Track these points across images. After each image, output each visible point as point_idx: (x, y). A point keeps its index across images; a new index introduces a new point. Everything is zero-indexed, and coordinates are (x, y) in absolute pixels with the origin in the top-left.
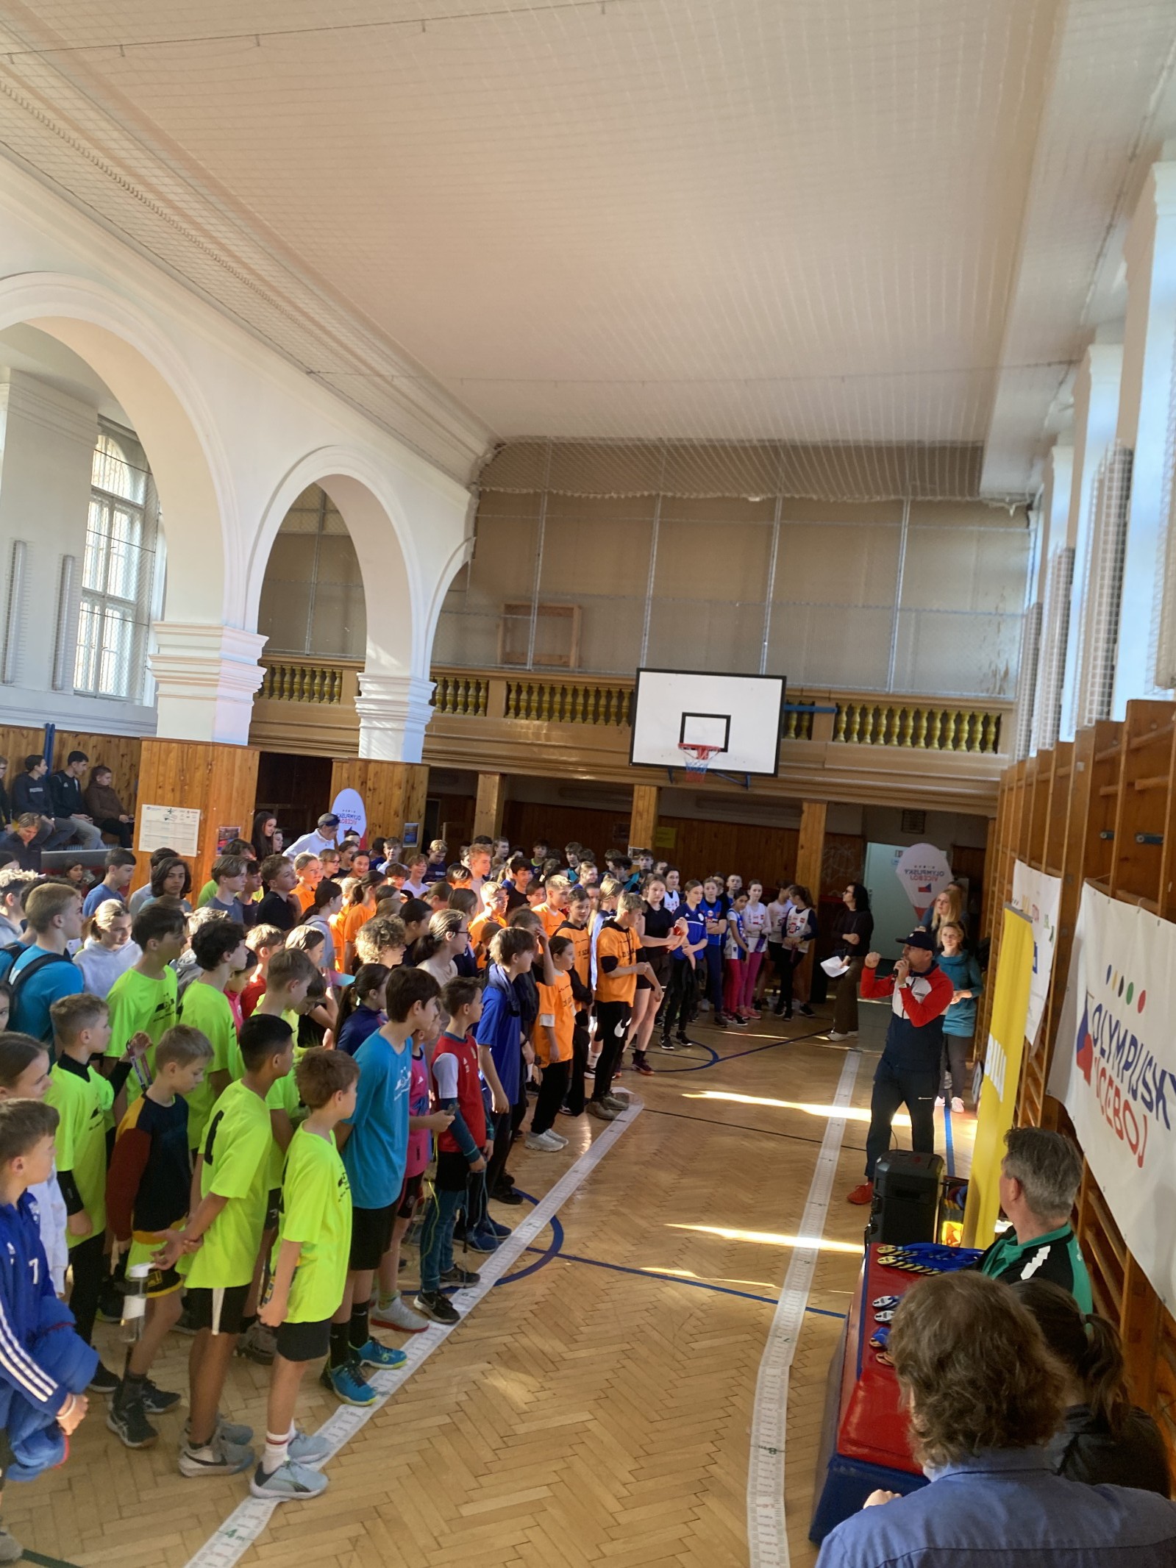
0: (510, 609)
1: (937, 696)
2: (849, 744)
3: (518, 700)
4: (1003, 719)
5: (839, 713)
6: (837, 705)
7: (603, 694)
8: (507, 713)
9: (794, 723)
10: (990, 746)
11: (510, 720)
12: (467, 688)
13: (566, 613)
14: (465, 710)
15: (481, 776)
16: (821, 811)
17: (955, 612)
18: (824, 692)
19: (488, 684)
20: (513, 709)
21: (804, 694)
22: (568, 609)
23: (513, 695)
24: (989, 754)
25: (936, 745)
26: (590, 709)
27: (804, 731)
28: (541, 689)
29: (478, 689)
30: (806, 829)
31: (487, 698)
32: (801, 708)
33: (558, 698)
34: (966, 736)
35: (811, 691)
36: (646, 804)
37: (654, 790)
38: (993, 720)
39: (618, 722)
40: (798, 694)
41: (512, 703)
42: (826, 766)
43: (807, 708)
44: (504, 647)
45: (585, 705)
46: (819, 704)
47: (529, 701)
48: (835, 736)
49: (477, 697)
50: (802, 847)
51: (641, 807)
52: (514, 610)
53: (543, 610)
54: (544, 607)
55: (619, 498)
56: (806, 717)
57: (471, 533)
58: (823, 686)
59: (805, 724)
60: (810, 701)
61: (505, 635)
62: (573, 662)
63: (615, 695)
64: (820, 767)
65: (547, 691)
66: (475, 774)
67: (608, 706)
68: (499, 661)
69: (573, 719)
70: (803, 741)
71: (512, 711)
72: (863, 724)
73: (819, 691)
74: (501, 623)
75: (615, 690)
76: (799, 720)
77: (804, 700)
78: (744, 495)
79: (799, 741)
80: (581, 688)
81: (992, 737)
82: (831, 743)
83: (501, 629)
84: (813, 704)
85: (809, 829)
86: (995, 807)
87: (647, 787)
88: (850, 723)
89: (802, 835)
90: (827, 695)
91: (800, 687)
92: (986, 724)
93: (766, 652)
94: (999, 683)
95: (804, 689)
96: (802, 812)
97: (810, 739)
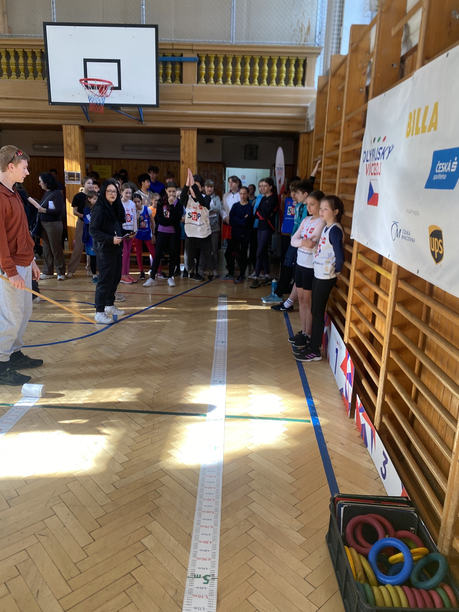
1: (265, 45)
2: (208, 85)
4: (308, 61)
5: (199, 63)
6: (198, 55)
9: (170, 71)
10: (300, 82)
16: (194, 136)
18: (189, 45)
21: (175, 47)
24: (299, 87)
25: (265, 83)
27: (177, 78)
30: (184, 149)
32: (173, 59)
34: (284, 75)
35: (178, 44)
36: (73, 139)
37: (77, 127)
38: (302, 62)
40: (171, 47)
42: (194, 102)
43: (177, 59)
45: (17, 64)
46: (185, 55)
48: (199, 80)
50: (183, 163)
51: (69, 142)
56: (178, 66)
58: (188, 40)
59: (178, 72)
60: (179, 53)
64: (189, 102)
70: (177, 84)
72: (216, 69)
73: (185, 44)
76: (173, 69)
79: (175, 84)
80: (11, 50)
81: (301, 75)
82: (196, 85)
84: (182, 55)
85: (186, 149)
86: (304, 125)
87: (72, 126)
88: (208, 69)
89: (182, 154)
90: (190, 48)
91: (172, 42)
92: (297, 66)
93: (144, 13)
94: (304, 36)
95: (174, 42)
96: (181, 137)
97: (182, 83)
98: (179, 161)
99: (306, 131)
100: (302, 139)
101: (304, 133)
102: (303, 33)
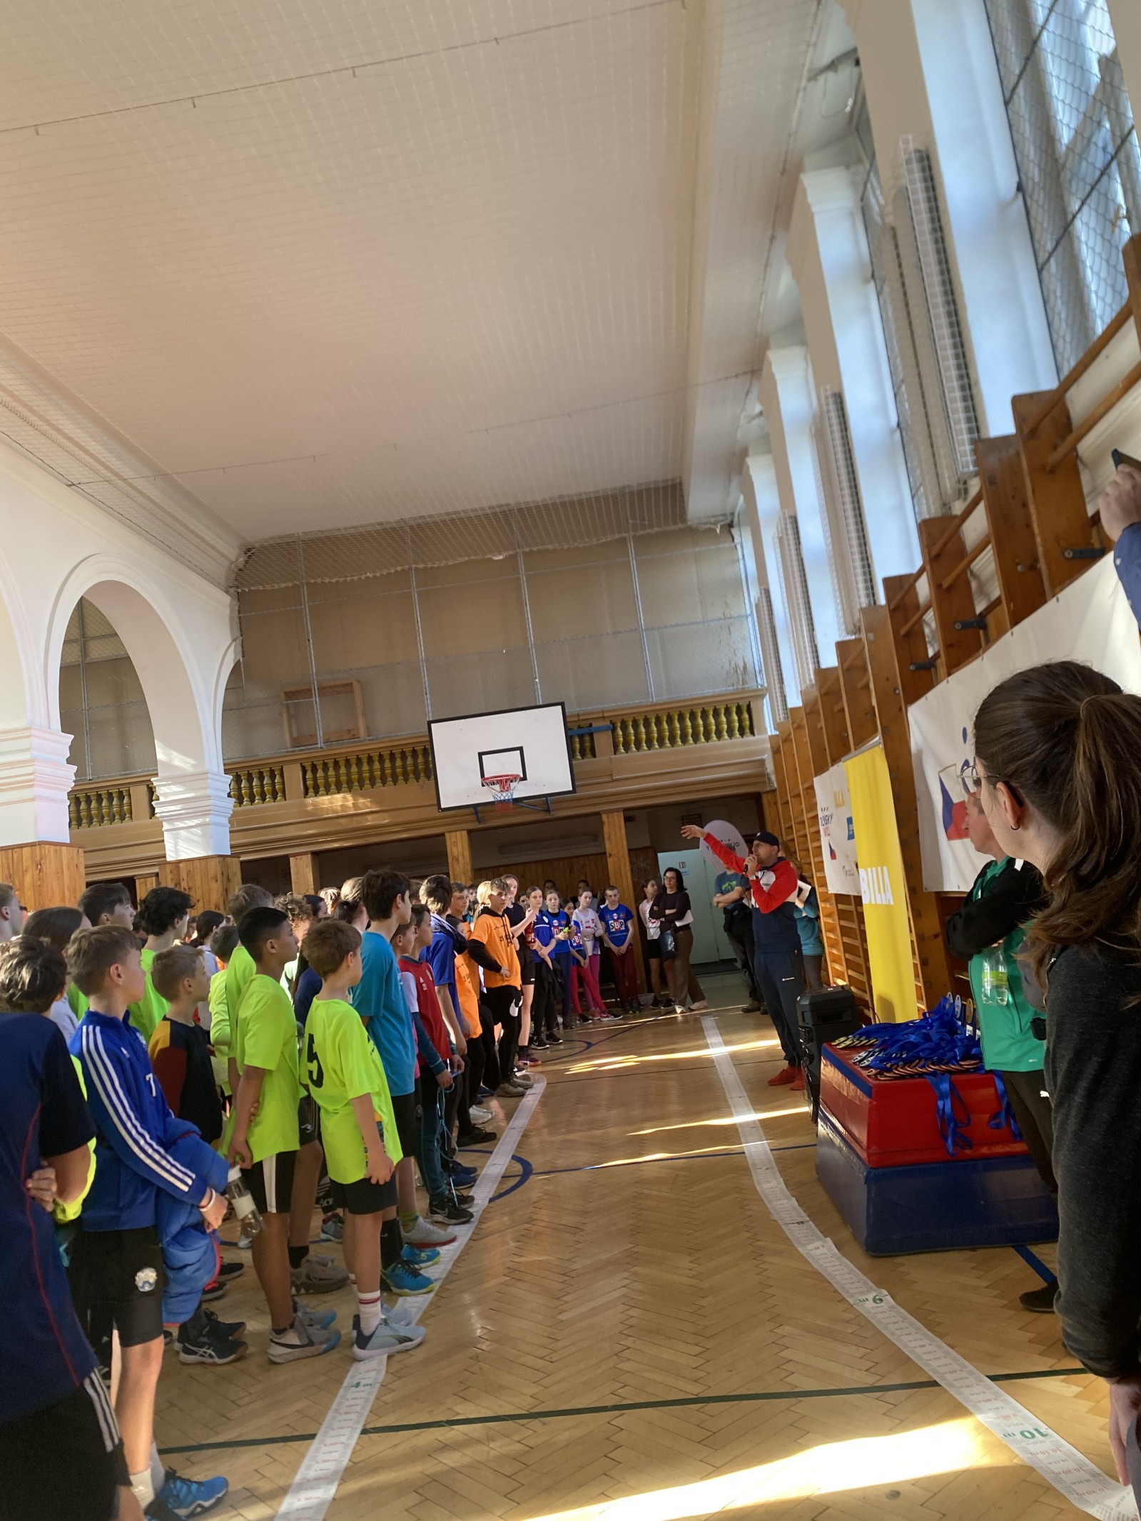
0: (289, 695)
1: (694, 697)
2: (629, 754)
3: (315, 779)
4: (752, 705)
5: (614, 730)
6: (611, 721)
7: (398, 756)
8: (306, 793)
9: (578, 746)
10: (747, 731)
11: (310, 800)
12: (261, 778)
13: (348, 687)
14: (263, 799)
15: (292, 859)
16: (619, 819)
17: (692, 624)
18: (598, 713)
19: (282, 770)
20: (312, 788)
21: (581, 718)
22: (348, 685)
23: (309, 775)
24: (748, 738)
25: (703, 739)
26: (388, 772)
27: (588, 752)
28: (336, 764)
29: (273, 776)
30: (609, 838)
31: (283, 783)
32: (581, 731)
33: (354, 769)
34: (725, 726)
35: (586, 714)
36: (460, 849)
37: (465, 833)
38: (745, 708)
39: (417, 779)
40: (576, 719)
41: (309, 783)
42: (615, 778)
43: (586, 730)
44: (291, 732)
45: (382, 769)
46: (594, 725)
47: (326, 778)
48: (616, 750)
49: (273, 784)
50: (610, 855)
51: (456, 854)
52: (295, 696)
53: (323, 690)
54: (324, 688)
55: (375, 577)
56: (587, 738)
57: (238, 633)
58: (595, 707)
59: (588, 744)
60: (587, 723)
61: (289, 721)
62: (362, 733)
63: (409, 754)
64: (610, 779)
65: (342, 763)
66: (286, 858)
67: (404, 766)
68: (289, 745)
69: (373, 784)
70: (589, 759)
71: (311, 790)
72: (637, 734)
73: (592, 713)
74: (284, 710)
75: (408, 750)
76: (582, 743)
77: (582, 724)
78: (489, 556)
79: (585, 760)
80: (375, 755)
81: (747, 723)
82: (613, 756)
83: (285, 715)
84: (591, 725)
85: (612, 837)
86: (765, 782)
87: (458, 833)
88: (625, 735)
89: (607, 844)
90: (601, 715)
91: (576, 713)
92: (739, 713)
93: (539, 688)
94: (740, 678)
95: (580, 713)
96: (603, 823)
97: (595, 756)
98: (605, 853)
99: (768, 789)
100: (765, 800)
101: (767, 792)
102: (740, 675)
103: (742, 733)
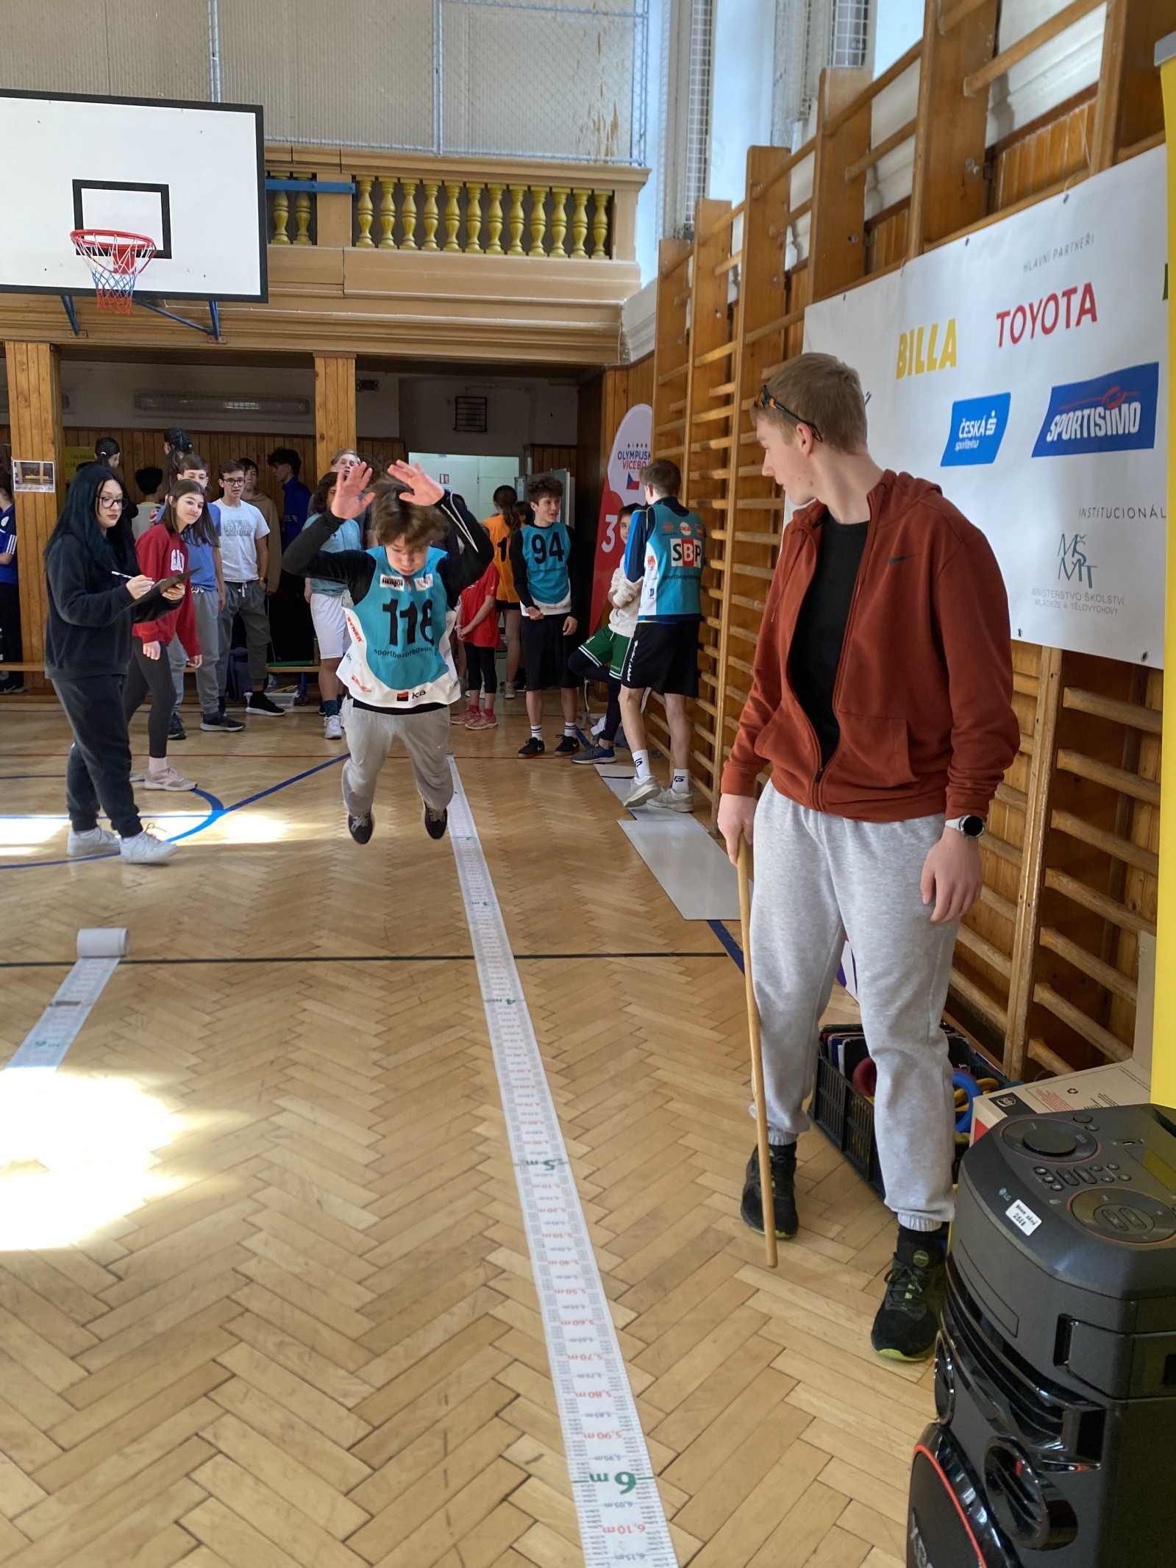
2: (380, 250)
4: (617, 201)
5: (356, 198)
6: (354, 177)
9: (284, 215)
10: (601, 247)
16: (347, 374)
17: (534, 8)
18: (332, 154)
21: (295, 158)
24: (600, 260)
27: (303, 231)
30: (325, 404)
32: (293, 185)
34: (562, 231)
35: (306, 151)
36: (33, 379)
38: (602, 203)
40: (287, 158)
42: (348, 291)
43: (305, 186)
46: (321, 178)
48: (356, 240)
50: (322, 438)
51: (24, 386)
56: (305, 203)
59: (304, 216)
60: (306, 171)
64: (336, 292)
70: (303, 246)
72: (400, 213)
73: (318, 152)
76: (293, 209)
77: (296, 172)
79: (297, 246)
81: (602, 233)
82: (350, 249)
84: (314, 177)
85: (331, 405)
86: (614, 350)
88: (378, 212)
89: (320, 416)
90: (336, 160)
91: (288, 145)
92: (592, 209)
93: (218, 75)
94: (604, 143)
95: (295, 146)
96: (316, 375)
97: (315, 243)
98: (314, 437)
99: (618, 363)
100: (610, 382)
101: (616, 369)
102: (603, 134)
103: (590, 251)
